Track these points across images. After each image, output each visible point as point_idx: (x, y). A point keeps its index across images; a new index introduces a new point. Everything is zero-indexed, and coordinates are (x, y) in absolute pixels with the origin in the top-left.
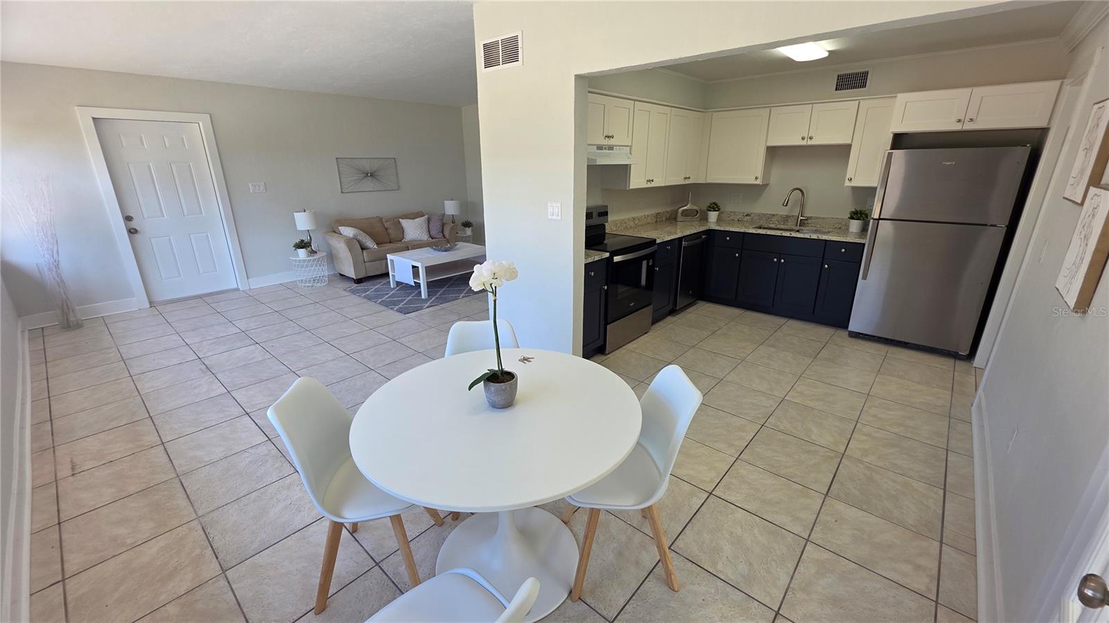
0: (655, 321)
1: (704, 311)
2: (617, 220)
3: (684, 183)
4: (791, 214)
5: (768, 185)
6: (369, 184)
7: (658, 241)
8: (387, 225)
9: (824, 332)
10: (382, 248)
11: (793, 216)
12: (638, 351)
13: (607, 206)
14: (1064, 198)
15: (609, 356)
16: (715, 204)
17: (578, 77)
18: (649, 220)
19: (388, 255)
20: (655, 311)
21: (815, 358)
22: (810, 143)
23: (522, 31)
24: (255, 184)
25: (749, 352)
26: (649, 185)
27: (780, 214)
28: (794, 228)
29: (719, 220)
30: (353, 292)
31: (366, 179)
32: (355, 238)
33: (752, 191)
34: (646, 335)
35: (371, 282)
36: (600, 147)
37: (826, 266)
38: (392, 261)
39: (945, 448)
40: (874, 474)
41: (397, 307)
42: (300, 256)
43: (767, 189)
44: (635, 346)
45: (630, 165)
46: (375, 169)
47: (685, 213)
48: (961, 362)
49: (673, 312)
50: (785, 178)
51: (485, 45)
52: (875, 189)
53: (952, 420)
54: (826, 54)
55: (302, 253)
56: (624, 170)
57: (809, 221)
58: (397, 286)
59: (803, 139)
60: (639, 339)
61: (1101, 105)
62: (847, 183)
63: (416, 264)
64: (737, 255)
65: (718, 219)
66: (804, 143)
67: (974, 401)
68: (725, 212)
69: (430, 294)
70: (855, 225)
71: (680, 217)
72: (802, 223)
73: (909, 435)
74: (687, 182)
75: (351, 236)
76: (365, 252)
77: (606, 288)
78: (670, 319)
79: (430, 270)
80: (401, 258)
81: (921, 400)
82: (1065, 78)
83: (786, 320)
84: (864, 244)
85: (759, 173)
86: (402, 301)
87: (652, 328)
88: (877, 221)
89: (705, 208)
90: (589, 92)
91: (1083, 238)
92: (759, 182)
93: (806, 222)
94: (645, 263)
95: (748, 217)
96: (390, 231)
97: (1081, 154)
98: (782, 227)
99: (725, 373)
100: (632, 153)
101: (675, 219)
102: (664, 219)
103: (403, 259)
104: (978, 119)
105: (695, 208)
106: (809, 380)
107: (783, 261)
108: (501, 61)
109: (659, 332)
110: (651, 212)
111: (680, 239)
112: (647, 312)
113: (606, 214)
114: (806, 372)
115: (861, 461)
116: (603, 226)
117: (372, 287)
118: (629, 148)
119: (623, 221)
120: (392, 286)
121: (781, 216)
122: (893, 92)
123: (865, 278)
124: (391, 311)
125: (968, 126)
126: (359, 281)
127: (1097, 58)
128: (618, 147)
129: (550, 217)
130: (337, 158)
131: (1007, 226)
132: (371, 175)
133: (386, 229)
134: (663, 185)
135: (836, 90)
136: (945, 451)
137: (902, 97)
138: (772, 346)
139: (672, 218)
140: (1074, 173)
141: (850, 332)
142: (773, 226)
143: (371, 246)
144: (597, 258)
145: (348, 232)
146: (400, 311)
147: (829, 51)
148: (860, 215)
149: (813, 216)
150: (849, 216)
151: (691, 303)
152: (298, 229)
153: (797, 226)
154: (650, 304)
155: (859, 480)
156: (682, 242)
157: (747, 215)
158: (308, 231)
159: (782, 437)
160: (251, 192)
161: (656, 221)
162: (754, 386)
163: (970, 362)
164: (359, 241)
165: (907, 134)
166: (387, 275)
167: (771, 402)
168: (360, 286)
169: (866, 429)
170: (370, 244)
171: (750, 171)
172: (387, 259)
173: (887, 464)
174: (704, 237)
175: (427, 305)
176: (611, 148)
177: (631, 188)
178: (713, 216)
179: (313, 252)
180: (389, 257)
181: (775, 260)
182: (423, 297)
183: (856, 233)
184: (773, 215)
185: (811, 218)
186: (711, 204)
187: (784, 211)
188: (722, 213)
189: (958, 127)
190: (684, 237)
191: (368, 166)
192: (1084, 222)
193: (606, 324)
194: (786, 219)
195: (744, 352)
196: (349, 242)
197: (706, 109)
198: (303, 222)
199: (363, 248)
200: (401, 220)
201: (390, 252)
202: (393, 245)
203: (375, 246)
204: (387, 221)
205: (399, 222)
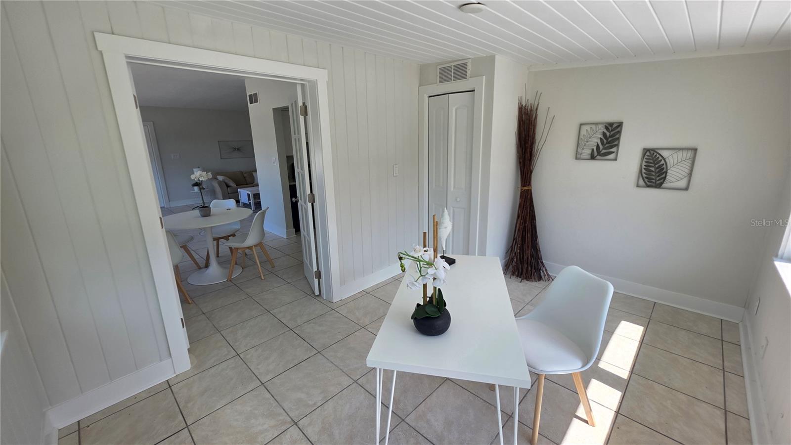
6: (237, 154)
8: (245, 175)
10: (238, 187)
17: (274, 109)
24: (175, 155)
31: (235, 152)
32: (224, 181)
38: (240, 192)
42: (193, 190)
46: (239, 147)
51: (249, 96)
55: (196, 189)
58: (243, 205)
63: (249, 193)
75: (222, 180)
76: (229, 188)
79: (255, 196)
96: (247, 178)
103: (244, 191)
130: (219, 141)
132: (238, 149)
133: (245, 177)
145: (220, 178)
160: (172, 159)
164: (226, 183)
170: (232, 184)
180: (239, 190)
191: (235, 145)
196: (220, 183)
199: (228, 186)
200: (253, 173)
201: (240, 188)
202: (246, 186)
203: (235, 186)
204: (245, 173)
205: (252, 174)
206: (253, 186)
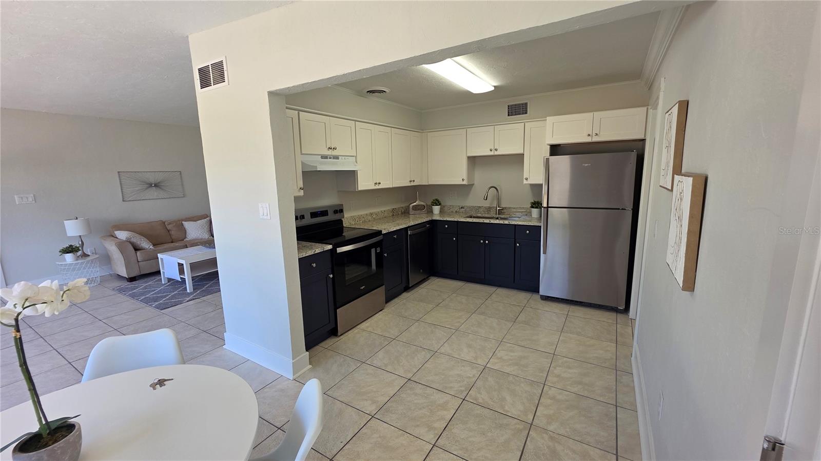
0: (388, 299)
1: (436, 285)
2: (355, 216)
3: (410, 185)
4: (492, 206)
5: (473, 184)
6: (154, 192)
7: (384, 232)
8: (169, 227)
9: (522, 297)
10: (158, 248)
11: (494, 207)
12: (369, 329)
13: (342, 205)
14: (660, 186)
15: (342, 337)
16: (437, 200)
17: (271, 94)
18: (386, 214)
19: (158, 254)
20: (387, 291)
21: (514, 322)
22: (496, 153)
23: (226, 57)
24: (22, 196)
25: (463, 322)
26: (377, 187)
27: (485, 206)
28: (495, 216)
29: (442, 212)
30: (121, 290)
31: (150, 189)
32: (129, 241)
33: (463, 190)
34: (381, 312)
35: (146, 280)
36: (324, 157)
37: (518, 245)
38: (162, 259)
39: (615, 404)
40: (556, 444)
41: (157, 303)
42: (67, 261)
43: (474, 187)
44: (367, 325)
45: (357, 171)
46: (158, 181)
47: (415, 208)
48: (622, 315)
49: (407, 289)
50: (484, 179)
51: (200, 70)
52: (541, 185)
53: (618, 372)
54: (493, 88)
55: (69, 257)
56: (353, 174)
57: (505, 211)
58: (168, 282)
59: (491, 150)
60: (373, 317)
61: (670, 112)
62: (525, 182)
63: (181, 261)
64: (454, 239)
65: (440, 212)
66: (492, 153)
67: (632, 352)
68: (446, 206)
69: (195, 288)
70: (535, 212)
71: (412, 212)
72: (500, 212)
73: (586, 394)
74: (412, 184)
75: (124, 239)
76: (138, 253)
77: (331, 276)
78: (405, 295)
79: (194, 266)
80: (169, 257)
81: (595, 355)
82: (648, 106)
83: (495, 289)
84: (541, 226)
85: (465, 176)
86: (165, 296)
87: (386, 305)
88: (546, 209)
89: (429, 203)
90: (287, 108)
91: (678, 219)
92: (465, 183)
93: (503, 211)
94: (373, 251)
95: (463, 209)
96: (172, 233)
97: (665, 151)
98: (486, 215)
99: (440, 345)
100: (358, 162)
101: (408, 213)
102: (400, 213)
103: (172, 258)
104: (601, 133)
105: (423, 203)
106: (509, 345)
107: (487, 242)
108: (212, 82)
109: (393, 308)
110: (389, 208)
111: (406, 229)
112: (380, 293)
113: (341, 211)
114: (507, 336)
115: (545, 430)
116: (340, 222)
117: (141, 285)
118: (354, 158)
119: (360, 217)
120: (163, 283)
121: (485, 207)
122: (543, 117)
123: (545, 253)
124: (150, 308)
125: (596, 139)
126: (132, 280)
127: (663, 85)
128: (343, 157)
129: (261, 217)
130: (119, 172)
131: (632, 209)
132: (156, 185)
133: (169, 231)
134: (391, 187)
135: (508, 115)
136: (615, 407)
137: (550, 119)
138: (483, 314)
139: (406, 213)
140: (663, 167)
141: (541, 296)
142: (479, 215)
143: (147, 247)
144: (318, 251)
145: (122, 235)
146: (157, 307)
147: (494, 86)
148: (537, 205)
149: (507, 206)
150: (530, 205)
151: (425, 279)
152: (68, 235)
153: (496, 214)
154: (383, 285)
155: (543, 454)
156: (408, 232)
157: (461, 208)
158: (80, 236)
159: (479, 410)
160: (17, 203)
161: (393, 215)
162: (462, 355)
163: (627, 314)
164: (133, 243)
165: (560, 145)
166: (158, 273)
167: (475, 372)
168: (131, 284)
169: (552, 392)
170: (146, 244)
171: (457, 175)
172: (158, 258)
173: (568, 430)
174: (428, 226)
175: (188, 299)
176: (336, 157)
177: (359, 189)
178: (436, 209)
179: (85, 255)
180: (159, 256)
181: (482, 241)
182: (188, 291)
183: (537, 218)
184: (480, 207)
185: (505, 208)
186: (434, 200)
187: (487, 204)
188: (444, 207)
189: (589, 140)
190: (409, 227)
191: (152, 179)
192: (676, 205)
193: (336, 308)
194: (489, 209)
195: (459, 322)
196: (121, 245)
197: (423, 130)
198: (73, 229)
199: (137, 249)
200: (183, 222)
201: (161, 252)
202: (172, 245)
203: (151, 247)
204: (170, 224)
205: (182, 225)
206: (186, 247)
